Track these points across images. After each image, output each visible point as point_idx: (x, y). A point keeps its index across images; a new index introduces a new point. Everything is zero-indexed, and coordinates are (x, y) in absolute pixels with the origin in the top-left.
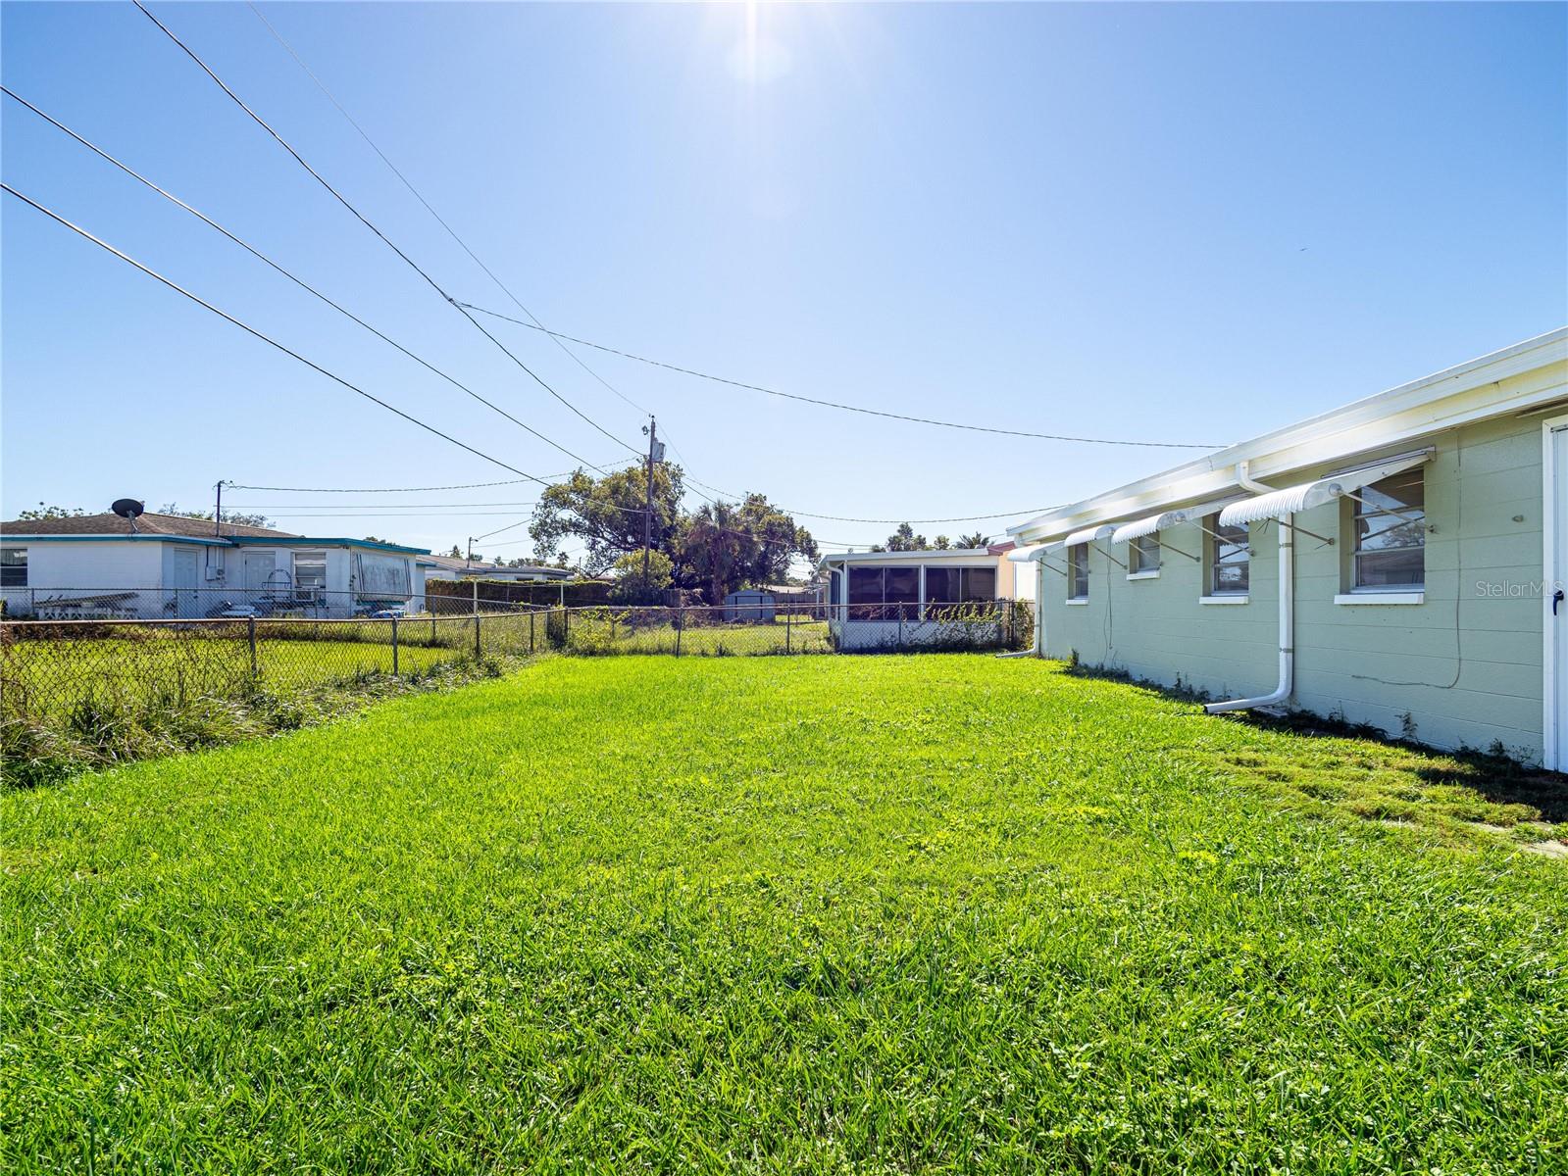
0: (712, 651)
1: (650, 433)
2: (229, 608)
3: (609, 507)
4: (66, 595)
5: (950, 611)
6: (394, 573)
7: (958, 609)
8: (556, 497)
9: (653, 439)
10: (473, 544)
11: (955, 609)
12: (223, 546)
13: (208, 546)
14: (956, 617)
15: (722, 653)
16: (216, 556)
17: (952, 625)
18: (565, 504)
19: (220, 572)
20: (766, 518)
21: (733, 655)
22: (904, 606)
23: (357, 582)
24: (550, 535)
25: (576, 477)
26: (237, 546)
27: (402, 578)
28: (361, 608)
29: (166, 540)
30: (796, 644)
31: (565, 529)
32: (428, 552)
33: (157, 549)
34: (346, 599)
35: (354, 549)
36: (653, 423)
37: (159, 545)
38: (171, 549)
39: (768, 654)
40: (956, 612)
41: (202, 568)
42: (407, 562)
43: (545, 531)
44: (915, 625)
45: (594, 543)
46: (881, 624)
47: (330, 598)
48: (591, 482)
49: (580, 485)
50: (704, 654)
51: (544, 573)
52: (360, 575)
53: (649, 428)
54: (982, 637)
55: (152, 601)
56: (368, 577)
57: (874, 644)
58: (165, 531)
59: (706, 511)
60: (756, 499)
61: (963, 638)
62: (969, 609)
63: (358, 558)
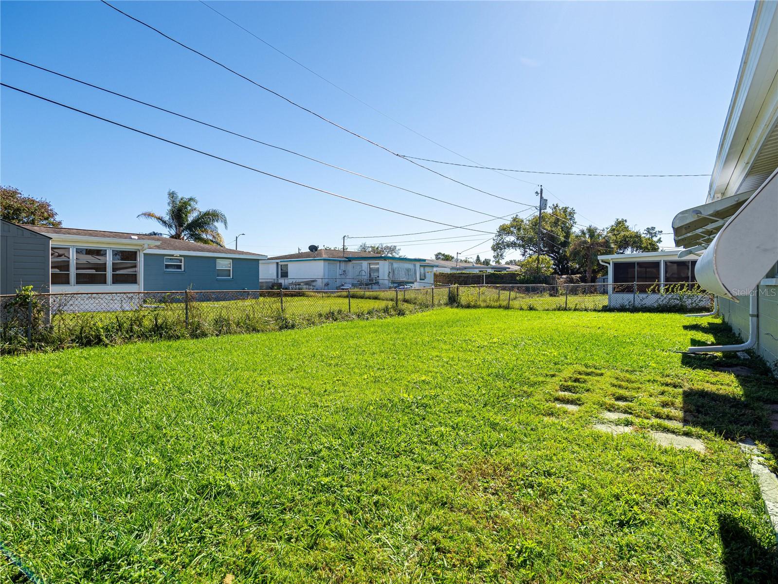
0: (525, 307)
1: (539, 195)
2: (343, 285)
3: (532, 234)
4: (298, 280)
5: (669, 287)
6: (408, 270)
7: (675, 286)
8: (504, 230)
9: (541, 197)
10: (459, 255)
11: (672, 286)
12: (345, 261)
13: (340, 261)
14: (673, 291)
15: (531, 309)
16: (343, 264)
17: (670, 296)
18: (510, 233)
19: (344, 271)
20: (622, 234)
21: (537, 310)
22: (637, 285)
23: (391, 274)
24: (501, 249)
25: (515, 220)
26: (350, 261)
27: (412, 272)
28: (392, 285)
29: (324, 260)
30: (570, 305)
31: (508, 246)
32: (425, 260)
33: (322, 263)
34: (386, 282)
35: (390, 261)
36: (542, 189)
37: (323, 261)
38: (327, 263)
39: (555, 310)
40: (673, 289)
41: (338, 269)
42: (415, 265)
43: (498, 247)
44: (644, 296)
45: (525, 252)
46: (622, 295)
47: (381, 282)
48: (522, 221)
49: (517, 223)
50: (521, 309)
51: (492, 268)
52: (393, 271)
53: (539, 192)
54: (692, 304)
55: (319, 283)
56: (396, 272)
57: (618, 306)
58: (324, 256)
59: (583, 232)
60: (620, 223)
61: (678, 304)
62: (682, 287)
63: (392, 264)
